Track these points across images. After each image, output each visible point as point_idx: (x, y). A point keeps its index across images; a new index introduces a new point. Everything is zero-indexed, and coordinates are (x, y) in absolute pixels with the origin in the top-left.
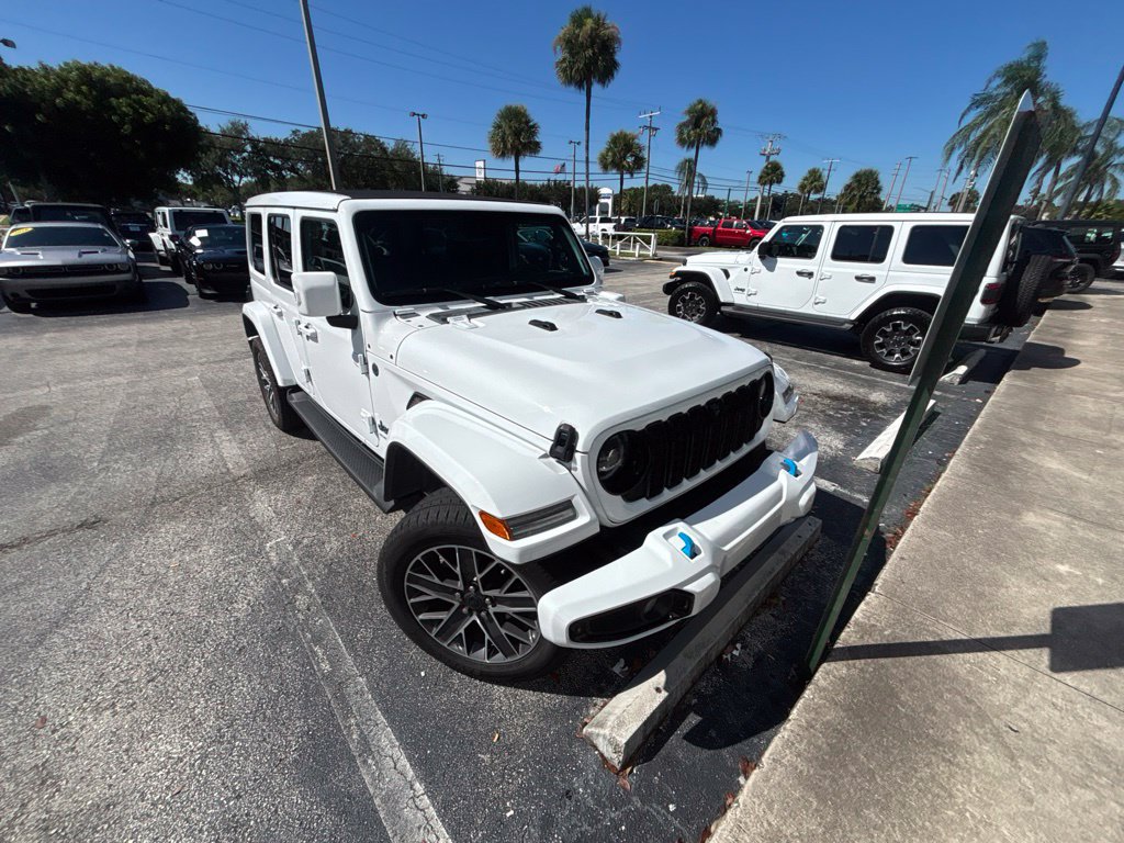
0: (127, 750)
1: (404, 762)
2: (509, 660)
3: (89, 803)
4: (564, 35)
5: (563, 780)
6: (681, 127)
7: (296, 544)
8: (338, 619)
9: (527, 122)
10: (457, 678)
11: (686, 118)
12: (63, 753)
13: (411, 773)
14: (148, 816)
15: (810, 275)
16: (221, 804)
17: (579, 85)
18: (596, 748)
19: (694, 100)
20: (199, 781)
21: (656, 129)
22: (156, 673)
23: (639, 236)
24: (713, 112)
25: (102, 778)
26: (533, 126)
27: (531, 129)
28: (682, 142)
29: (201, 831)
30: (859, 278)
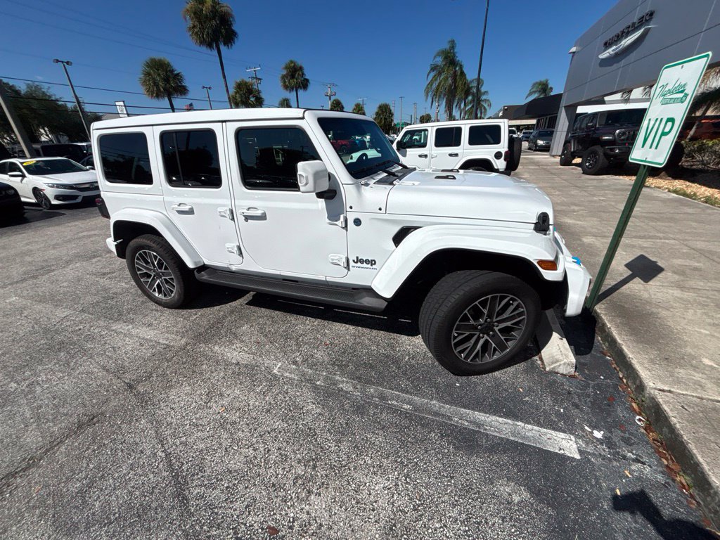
0: (358, 503)
1: (501, 420)
2: (505, 352)
3: (377, 536)
4: (191, 8)
5: (562, 390)
6: (283, 77)
7: (295, 363)
8: (381, 385)
9: (172, 71)
10: (474, 379)
11: (285, 72)
12: (318, 531)
13: (509, 421)
14: (421, 516)
15: (426, 156)
16: (448, 485)
17: (210, 46)
18: (557, 373)
19: (287, 61)
20: (422, 486)
21: (260, 79)
22: (311, 463)
23: (279, 148)
24: (301, 68)
25: (366, 522)
26: (178, 75)
27: (178, 77)
28: (286, 87)
29: (456, 501)
30: (450, 155)
